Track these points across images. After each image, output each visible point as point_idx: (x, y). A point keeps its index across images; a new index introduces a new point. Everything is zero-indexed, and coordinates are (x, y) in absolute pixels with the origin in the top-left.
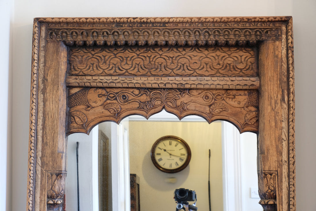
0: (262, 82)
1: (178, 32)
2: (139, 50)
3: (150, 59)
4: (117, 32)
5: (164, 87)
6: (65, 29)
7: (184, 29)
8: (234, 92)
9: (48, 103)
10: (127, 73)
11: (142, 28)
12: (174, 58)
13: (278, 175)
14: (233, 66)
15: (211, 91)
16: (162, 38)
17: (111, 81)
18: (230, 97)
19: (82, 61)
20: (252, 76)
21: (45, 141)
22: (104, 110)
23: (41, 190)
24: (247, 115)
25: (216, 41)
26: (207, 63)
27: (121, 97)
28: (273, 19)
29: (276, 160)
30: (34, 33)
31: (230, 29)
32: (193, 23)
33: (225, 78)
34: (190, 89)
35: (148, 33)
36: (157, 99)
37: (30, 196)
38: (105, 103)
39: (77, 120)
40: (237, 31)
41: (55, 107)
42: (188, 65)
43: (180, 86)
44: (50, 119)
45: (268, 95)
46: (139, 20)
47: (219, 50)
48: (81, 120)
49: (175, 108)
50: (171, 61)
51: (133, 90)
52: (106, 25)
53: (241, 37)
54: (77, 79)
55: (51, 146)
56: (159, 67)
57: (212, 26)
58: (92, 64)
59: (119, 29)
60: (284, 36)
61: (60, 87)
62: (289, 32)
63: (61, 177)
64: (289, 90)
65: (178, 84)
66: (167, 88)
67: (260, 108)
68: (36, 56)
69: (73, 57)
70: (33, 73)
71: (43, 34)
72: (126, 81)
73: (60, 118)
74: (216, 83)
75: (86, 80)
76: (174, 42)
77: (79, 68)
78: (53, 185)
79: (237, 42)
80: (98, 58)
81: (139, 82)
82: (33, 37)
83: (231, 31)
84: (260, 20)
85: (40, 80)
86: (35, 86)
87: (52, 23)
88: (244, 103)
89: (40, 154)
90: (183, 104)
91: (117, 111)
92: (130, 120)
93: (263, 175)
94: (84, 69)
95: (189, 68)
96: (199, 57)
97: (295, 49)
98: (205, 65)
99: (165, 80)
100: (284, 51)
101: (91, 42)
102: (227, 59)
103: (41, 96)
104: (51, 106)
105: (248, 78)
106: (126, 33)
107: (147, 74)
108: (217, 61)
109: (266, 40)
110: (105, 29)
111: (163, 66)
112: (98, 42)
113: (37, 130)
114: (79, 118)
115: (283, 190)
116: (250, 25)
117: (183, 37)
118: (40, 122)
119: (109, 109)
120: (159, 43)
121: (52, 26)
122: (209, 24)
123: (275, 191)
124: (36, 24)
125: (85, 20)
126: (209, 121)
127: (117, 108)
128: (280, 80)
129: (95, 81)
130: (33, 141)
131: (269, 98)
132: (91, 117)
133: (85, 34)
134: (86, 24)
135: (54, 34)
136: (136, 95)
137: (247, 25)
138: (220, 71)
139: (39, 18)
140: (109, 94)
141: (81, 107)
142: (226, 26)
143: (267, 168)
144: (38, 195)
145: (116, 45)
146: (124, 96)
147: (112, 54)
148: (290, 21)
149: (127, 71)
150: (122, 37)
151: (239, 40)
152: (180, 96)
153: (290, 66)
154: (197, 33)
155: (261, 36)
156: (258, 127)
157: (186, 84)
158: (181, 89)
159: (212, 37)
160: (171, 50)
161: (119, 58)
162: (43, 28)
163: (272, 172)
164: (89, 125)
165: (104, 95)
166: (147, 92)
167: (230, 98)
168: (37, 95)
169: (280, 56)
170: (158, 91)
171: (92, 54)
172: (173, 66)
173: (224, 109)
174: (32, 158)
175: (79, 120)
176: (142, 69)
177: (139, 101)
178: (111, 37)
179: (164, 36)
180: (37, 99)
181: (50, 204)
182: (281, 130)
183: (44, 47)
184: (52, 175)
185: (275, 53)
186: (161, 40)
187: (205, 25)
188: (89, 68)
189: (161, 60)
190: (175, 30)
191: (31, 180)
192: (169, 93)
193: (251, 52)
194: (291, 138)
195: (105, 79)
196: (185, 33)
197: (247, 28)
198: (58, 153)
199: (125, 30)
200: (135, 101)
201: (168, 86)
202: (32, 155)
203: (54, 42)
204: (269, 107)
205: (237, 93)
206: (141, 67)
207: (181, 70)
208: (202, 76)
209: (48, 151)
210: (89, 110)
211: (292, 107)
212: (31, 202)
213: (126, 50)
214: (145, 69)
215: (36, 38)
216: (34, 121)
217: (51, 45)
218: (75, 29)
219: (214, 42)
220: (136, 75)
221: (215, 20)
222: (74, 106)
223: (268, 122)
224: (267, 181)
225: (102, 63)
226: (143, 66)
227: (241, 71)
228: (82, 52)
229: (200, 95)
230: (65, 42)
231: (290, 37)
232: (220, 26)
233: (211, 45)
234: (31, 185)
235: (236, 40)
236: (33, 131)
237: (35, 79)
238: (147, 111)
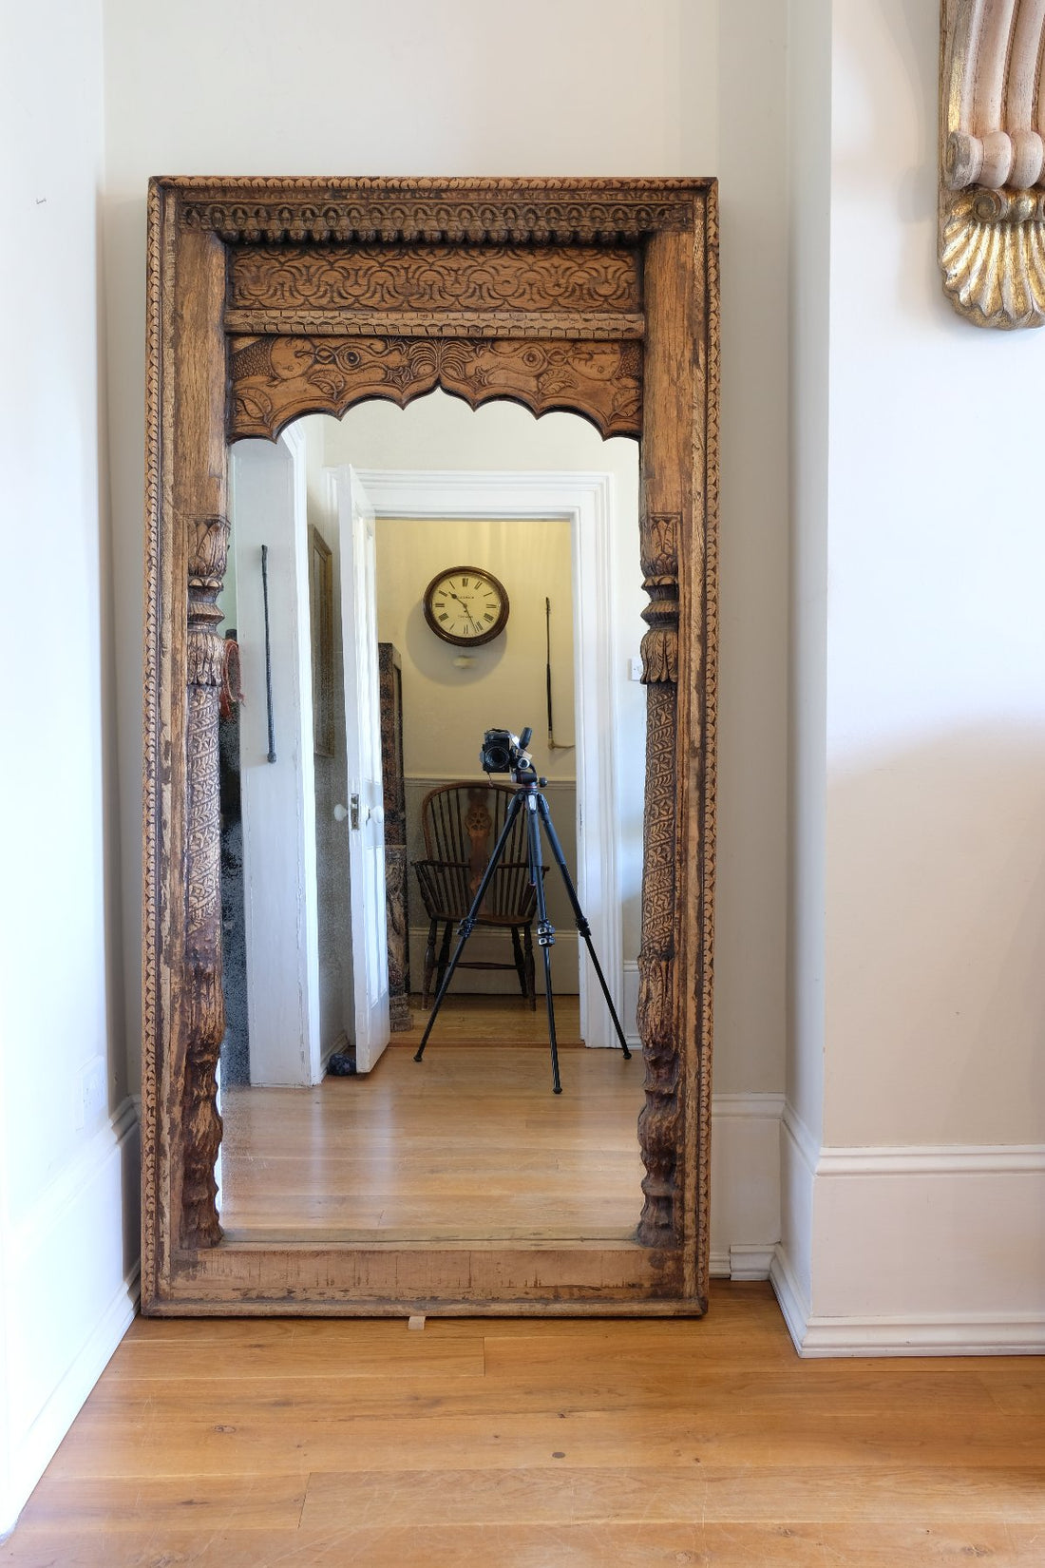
0: (650, 324)
1: (469, 211)
2: (384, 254)
3: (407, 273)
4: (335, 211)
5: (439, 334)
6: (219, 203)
7: (482, 204)
8: (591, 347)
9: (184, 368)
10: (357, 305)
11: (389, 201)
12: (460, 272)
13: (682, 522)
14: (589, 289)
15: (540, 343)
16: (435, 223)
17: (322, 320)
18: (581, 356)
19: (258, 277)
20: (630, 311)
21: (180, 451)
22: (307, 386)
23: (174, 556)
24: (618, 396)
25: (552, 232)
26: (531, 282)
27: (345, 358)
28: (677, 184)
29: (679, 489)
30: (150, 211)
31: (581, 205)
32: (500, 190)
33: (571, 316)
34: (495, 340)
35: (403, 212)
36: (424, 362)
37: (150, 569)
38: (311, 371)
39: (250, 406)
40: (597, 209)
41: (202, 376)
42: (490, 287)
43: (473, 333)
44: (191, 403)
45: (664, 352)
46: (382, 184)
47: (558, 254)
48: (259, 408)
49: (464, 380)
50: (453, 279)
51: (372, 341)
52: (310, 196)
53: (606, 224)
54: (248, 316)
55: (193, 463)
56: (428, 291)
57: (542, 199)
58: (280, 284)
59: (338, 205)
60: (699, 223)
61: (210, 332)
62: (710, 212)
63: (217, 529)
64: (707, 338)
65: (468, 328)
66: (445, 338)
67: (646, 381)
68: (156, 262)
69: (239, 268)
70: (150, 301)
71: (171, 213)
72: (355, 320)
73: (212, 400)
74: (550, 325)
75: (269, 320)
76: (459, 234)
77: (252, 292)
78: (200, 546)
79: (598, 233)
80: (293, 270)
81: (383, 322)
82: (149, 219)
83: (585, 209)
84: (648, 185)
85: (167, 317)
86: (155, 329)
87: (191, 189)
88: (611, 369)
89: (170, 479)
90: (479, 371)
91: (337, 387)
92: (379, 515)
93: (651, 522)
94: (262, 295)
95: (493, 293)
96: (515, 269)
97: (721, 250)
98: (528, 287)
99: (440, 318)
100: (699, 256)
101: (278, 233)
102: (577, 274)
103: (169, 353)
104: (191, 374)
105: (621, 316)
106: (354, 213)
107: (401, 305)
108: (553, 279)
109: (661, 230)
110: (307, 204)
111: (435, 288)
112: (292, 233)
113: (162, 426)
114: (255, 403)
115: (694, 555)
116: (626, 196)
117: (479, 223)
118: (169, 410)
119: (318, 384)
120: (427, 235)
121: (191, 197)
122: (536, 193)
123: (674, 556)
124: (155, 191)
125: (262, 183)
126: (537, 409)
127: (337, 380)
128: (690, 318)
129: (288, 321)
130: (154, 450)
131: (664, 356)
132: (280, 402)
133: (263, 213)
134: (265, 193)
135: (194, 214)
136: (378, 353)
137: (620, 196)
138: (560, 299)
139: (162, 177)
140: (320, 351)
141: (259, 379)
142: (574, 198)
143: (659, 508)
144: (168, 568)
145: (332, 243)
146: (352, 354)
147: (324, 263)
148: (712, 188)
149: (357, 301)
150: (345, 222)
151: (601, 230)
152: (473, 354)
153: (712, 286)
154: (511, 214)
155: (649, 221)
156: (640, 422)
157: (487, 326)
158: (476, 339)
159: (542, 223)
160: (452, 253)
161: (340, 272)
162: (171, 201)
163: (669, 516)
164: (277, 418)
165: (308, 353)
166: (400, 345)
167: (580, 359)
168: (161, 350)
169: (689, 266)
170: (426, 345)
171: (280, 262)
172: (458, 290)
173: (568, 384)
174: (153, 486)
175: (255, 407)
176: (392, 296)
177: (383, 366)
178: (321, 222)
179: (438, 220)
180: (161, 358)
181: (194, 587)
182: (689, 428)
183: (174, 243)
184: (197, 525)
185: (679, 260)
186: (432, 227)
187: (527, 196)
188: (275, 294)
189: (430, 276)
190: (463, 206)
191: (153, 535)
192: (449, 348)
193: (627, 260)
194: (710, 442)
195: (309, 316)
196: (483, 213)
197: (619, 204)
198: (210, 477)
199: (351, 206)
200: (375, 366)
201: (448, 332)
202: (154, 480)
203: (196, 232)
204: (666, 377)
205: (596, 348)
206: (389, 292)
207: (475, 298)
208: (522, 311)
209: (188, 473)
210: (276, 386)
211: (715, 376)
212: (153, 581)
213: (354, 255)
214: (396, 295)
215: (155, 221)
216: (154, 407)
217: (188, 240)
218: (244, 204)
219: (547, 234)
220: (377, 310)
221: (550, 184)
222: (243, 377)
223: (663, 409)
224: (660, 535)
225: (302, 283)
226: (392, 289)
227: (606, 300)
228: (258, 257)
229: (516, 353)
230: (219, 234)
231: (711, 224)
232: (560, 199)
233: (541, 240)
234: (153, 545)
235: (595, 230)
236: (155, 428)
237: (155, 313)
238: (403, 389)
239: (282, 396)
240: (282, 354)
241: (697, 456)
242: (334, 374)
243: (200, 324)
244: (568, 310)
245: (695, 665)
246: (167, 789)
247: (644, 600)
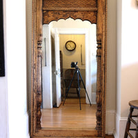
0: (98, 9)
9: (37, 15)
15: (83, 11)
17: (55, 9)
18: (89, 13)
20: (95, 7)
21: (36, 26)
22: (53, 17)
23: (36, 39)
24: (94, 18)
29: (102, 31)
39: (45, 20)
43: (75, 10)
44: (38, 19)
45: (100, 13)
49: (73, 16)
54: (45, 8)
63: (41, 36)
64: (105, 11)
67: (97, 16)
68: (33, 1)
69: (44, 2)
73: (41, 19)
77: (46, 5)
78: (39, 38)
81: (63, 9)
85: (35, 8)
88: (93, 15)
89: (35, 29)
91: (57, 17)
92: (60, 34)
99: (70, 8)
103: (35, 13)
107: (65, 7)
113: (34, 22)
115: (103, 39)
128: (103, 8)
130: (33, 25)
132: (49, 19)
136: (62, 13)
143: (99, 33)
146: (59, 13)
152: (74, 13)
153: (106, 4)
156: (96, 22)
165: (53, 13)
166: (65, 12)
169: (103, 1)
170: (68, 12)
181: (38, 43)
182: (103, 22)
192: (71, 12)
198: (40, 29)
204: (100, 16)
208: (81, 7)
211: (106, 16)
212: (33, 43)
222: (45, 16)
227: (92, 6)
229: (80, 13)
238: (65, 18)
241: (104, 26)
243: (39, 9)
244: (87, 7)
246: (35, 70)
247: (97, 45)
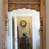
0: (40, 3)
13: (43, 18)
15: (32, 4)
18: (35, 5)
22: (14, 7)
24: (38, 8)
29: (43, 15)
34: (29, 4)
36: (23, 6)
39: (10, 9)
45: (41, 5)
49: (26, 7)
55: (6, 13)
64: (45, 4)
65: (27, 3)
67: (40, 7)
72: (18, 3)
73: (7, 9)
75: (11, 3)
81: (20, 3)
86: (3, 3)
88: (37, 6)
92: (17, 17)
93: (40, 18)
94: (11, 1)
99: (24, 2)
103: (4, 5)
104: (5, 7)
105: (38, 2)
107: (21, 1)
115: (44, 20)
118: (4, 9)
123: (42, 20)
126: (32, 9)
128: (43, 2)
136: (20, 5)
144: (4, 21)
146: (18, 5)
149: (18, 1)
152: (27, 5)
156: (40, 10)
165: (14, 5)
170: (23, 4)
173: (34, 7)
181: (5, 23)
184: (6, 18)
192: (25, 5)
195: (14, 2)
202: (3, 15)
207: (27, 1)
208: (31, 2)
211: (45, 7)
212: (2, 22)
222: (9, 7)
234: (2, 19)
238: (21, 8)
239: (12, 8)
240: (12, 5)
241: (44, 13)
242: (16, 7)
243: (6, 3)
244: (34, 2)
245: (44, 29)
246: (3, 38)
247: (40, 24)
